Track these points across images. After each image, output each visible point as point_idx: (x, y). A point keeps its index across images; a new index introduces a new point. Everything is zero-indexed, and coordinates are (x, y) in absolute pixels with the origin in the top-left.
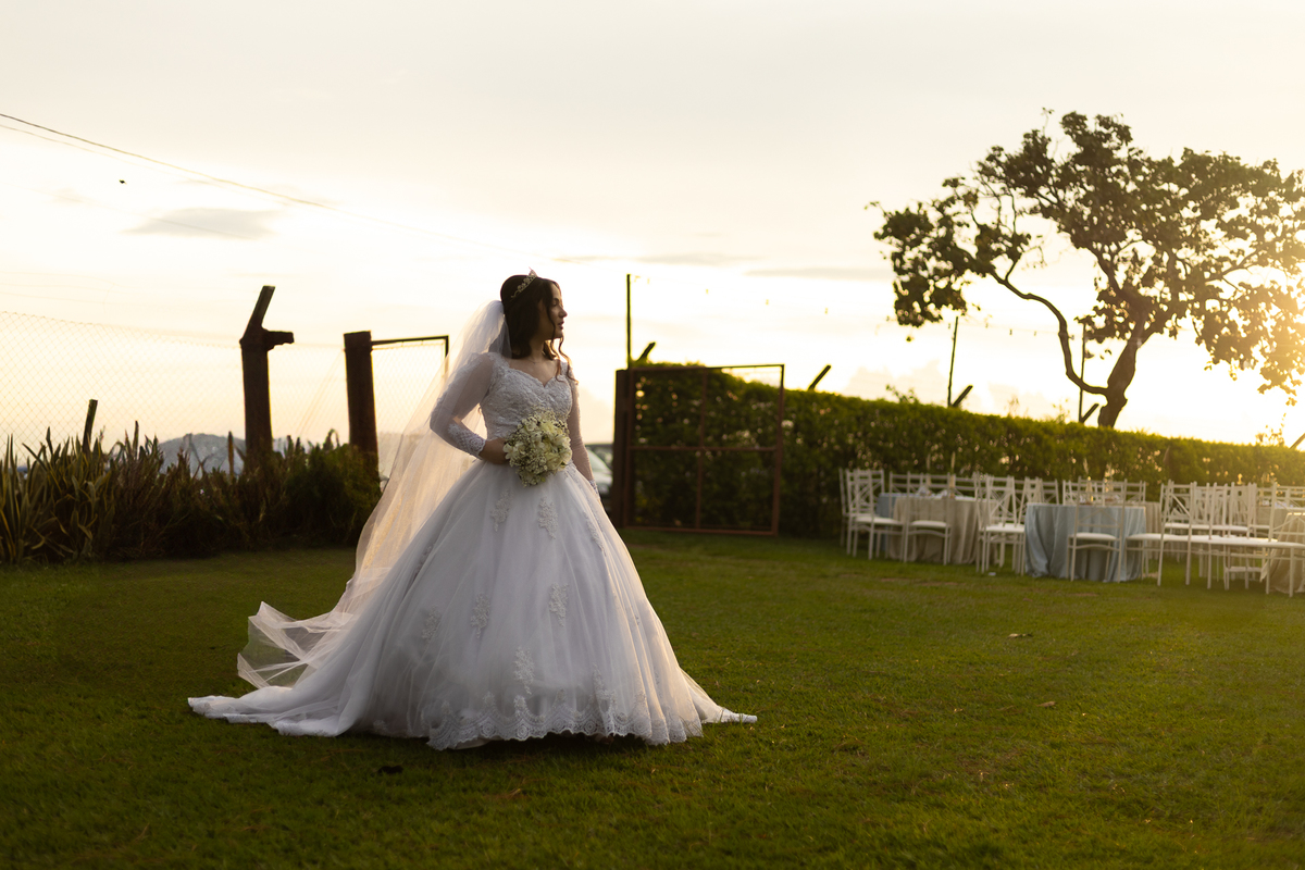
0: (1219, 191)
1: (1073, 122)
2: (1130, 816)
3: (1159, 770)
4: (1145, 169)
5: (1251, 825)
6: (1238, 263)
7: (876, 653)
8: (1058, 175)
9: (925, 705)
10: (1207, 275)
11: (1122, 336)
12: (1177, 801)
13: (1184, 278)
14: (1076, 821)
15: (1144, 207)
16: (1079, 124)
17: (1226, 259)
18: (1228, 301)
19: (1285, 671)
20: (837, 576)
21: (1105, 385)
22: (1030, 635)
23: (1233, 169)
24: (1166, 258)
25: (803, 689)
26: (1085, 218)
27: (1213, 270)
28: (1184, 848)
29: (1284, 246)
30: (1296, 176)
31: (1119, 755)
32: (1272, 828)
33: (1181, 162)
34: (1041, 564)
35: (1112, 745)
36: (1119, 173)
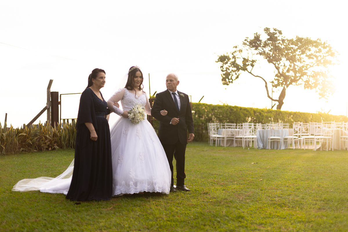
0: (306, 47)
1: (267, 30)
2: (281, 207)
3: (290, 195)
4: (286, 42)
5: (314, 208)
6: (311, 66)
7: (215, 169)
8: (263, 44)
9: (227, 181)
10: (303, 69)
11: (282, 86)
12: (294, 203)
13: (298, 70)
14: (266, 209)
15: (286, 52)
16: (268, 30)
17: (308, 65)
18: (310, 76)
19: (325, 169)
20: (207, 151)
21: (278, 99)
22: (257, 163)
23: (309, 41)
24: (292, 65)
25: (194, 179)
26: (271, 55)
27: (305, 68)
28: (295, 214)
29: (323, 61)
30: (326, 42)
31: (279, 192)
32: (320, 209)
33: (296, 39)
34: (261, 145)
35: (277, 189)
36: (279, 43)
